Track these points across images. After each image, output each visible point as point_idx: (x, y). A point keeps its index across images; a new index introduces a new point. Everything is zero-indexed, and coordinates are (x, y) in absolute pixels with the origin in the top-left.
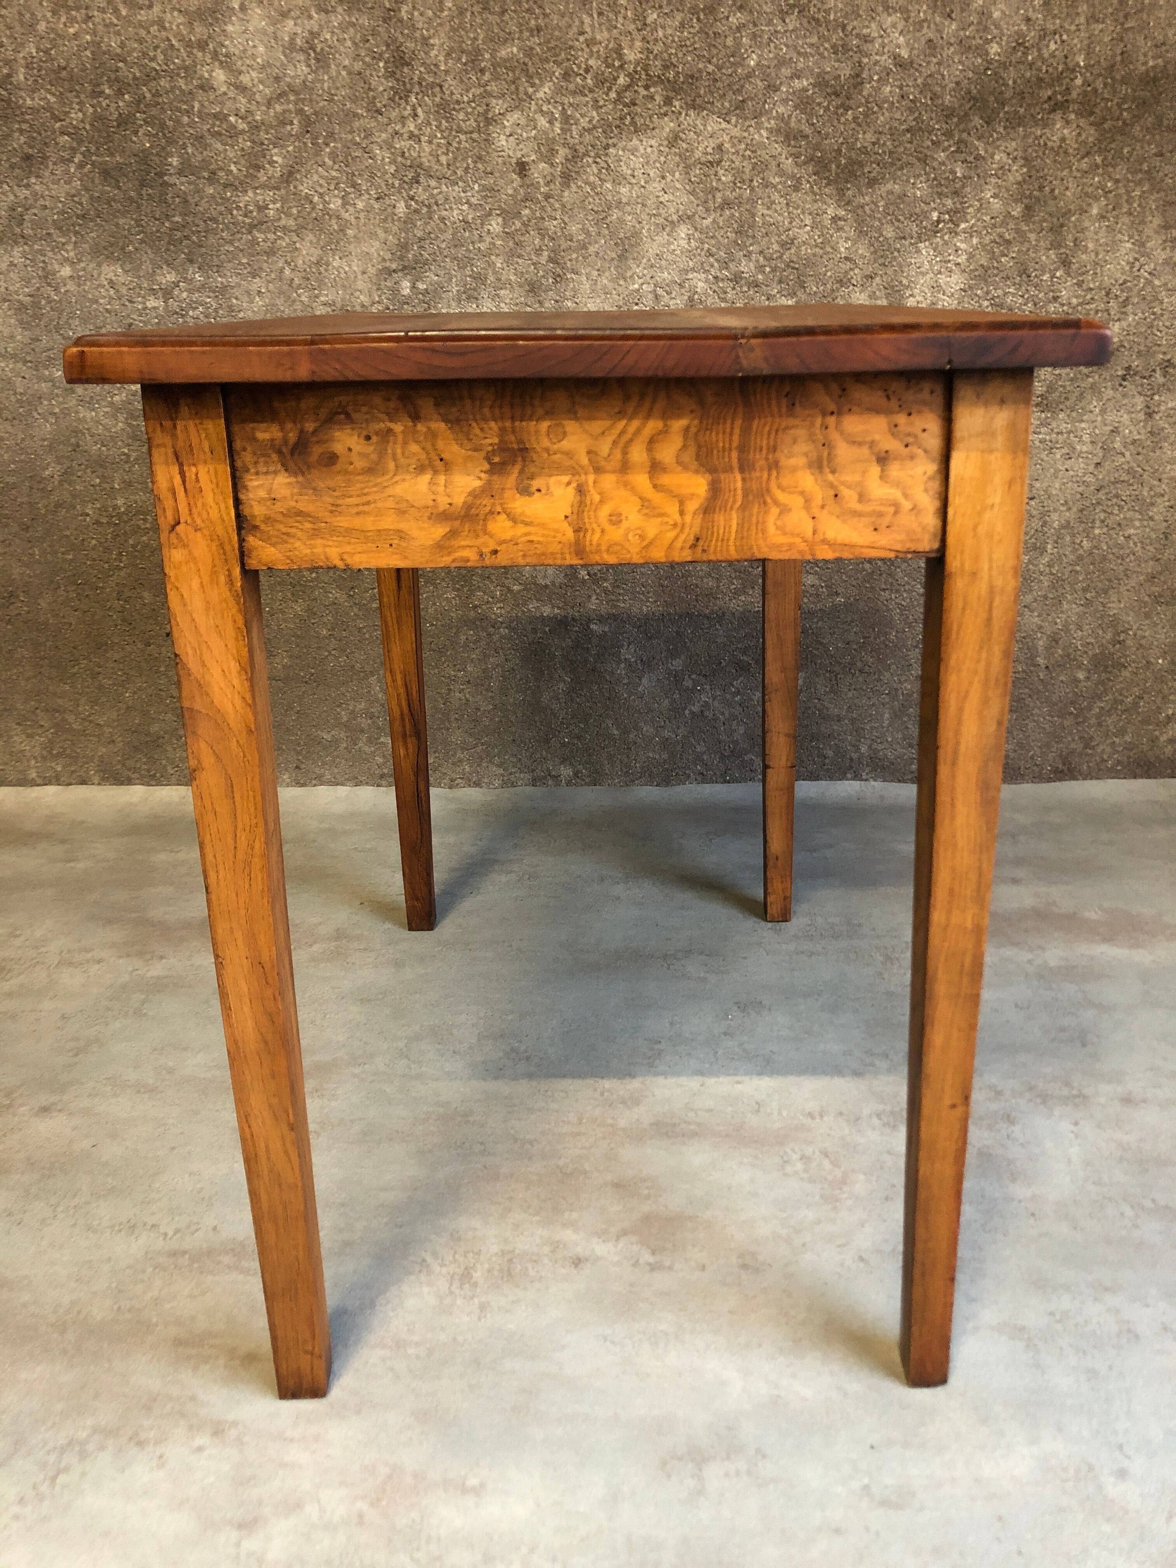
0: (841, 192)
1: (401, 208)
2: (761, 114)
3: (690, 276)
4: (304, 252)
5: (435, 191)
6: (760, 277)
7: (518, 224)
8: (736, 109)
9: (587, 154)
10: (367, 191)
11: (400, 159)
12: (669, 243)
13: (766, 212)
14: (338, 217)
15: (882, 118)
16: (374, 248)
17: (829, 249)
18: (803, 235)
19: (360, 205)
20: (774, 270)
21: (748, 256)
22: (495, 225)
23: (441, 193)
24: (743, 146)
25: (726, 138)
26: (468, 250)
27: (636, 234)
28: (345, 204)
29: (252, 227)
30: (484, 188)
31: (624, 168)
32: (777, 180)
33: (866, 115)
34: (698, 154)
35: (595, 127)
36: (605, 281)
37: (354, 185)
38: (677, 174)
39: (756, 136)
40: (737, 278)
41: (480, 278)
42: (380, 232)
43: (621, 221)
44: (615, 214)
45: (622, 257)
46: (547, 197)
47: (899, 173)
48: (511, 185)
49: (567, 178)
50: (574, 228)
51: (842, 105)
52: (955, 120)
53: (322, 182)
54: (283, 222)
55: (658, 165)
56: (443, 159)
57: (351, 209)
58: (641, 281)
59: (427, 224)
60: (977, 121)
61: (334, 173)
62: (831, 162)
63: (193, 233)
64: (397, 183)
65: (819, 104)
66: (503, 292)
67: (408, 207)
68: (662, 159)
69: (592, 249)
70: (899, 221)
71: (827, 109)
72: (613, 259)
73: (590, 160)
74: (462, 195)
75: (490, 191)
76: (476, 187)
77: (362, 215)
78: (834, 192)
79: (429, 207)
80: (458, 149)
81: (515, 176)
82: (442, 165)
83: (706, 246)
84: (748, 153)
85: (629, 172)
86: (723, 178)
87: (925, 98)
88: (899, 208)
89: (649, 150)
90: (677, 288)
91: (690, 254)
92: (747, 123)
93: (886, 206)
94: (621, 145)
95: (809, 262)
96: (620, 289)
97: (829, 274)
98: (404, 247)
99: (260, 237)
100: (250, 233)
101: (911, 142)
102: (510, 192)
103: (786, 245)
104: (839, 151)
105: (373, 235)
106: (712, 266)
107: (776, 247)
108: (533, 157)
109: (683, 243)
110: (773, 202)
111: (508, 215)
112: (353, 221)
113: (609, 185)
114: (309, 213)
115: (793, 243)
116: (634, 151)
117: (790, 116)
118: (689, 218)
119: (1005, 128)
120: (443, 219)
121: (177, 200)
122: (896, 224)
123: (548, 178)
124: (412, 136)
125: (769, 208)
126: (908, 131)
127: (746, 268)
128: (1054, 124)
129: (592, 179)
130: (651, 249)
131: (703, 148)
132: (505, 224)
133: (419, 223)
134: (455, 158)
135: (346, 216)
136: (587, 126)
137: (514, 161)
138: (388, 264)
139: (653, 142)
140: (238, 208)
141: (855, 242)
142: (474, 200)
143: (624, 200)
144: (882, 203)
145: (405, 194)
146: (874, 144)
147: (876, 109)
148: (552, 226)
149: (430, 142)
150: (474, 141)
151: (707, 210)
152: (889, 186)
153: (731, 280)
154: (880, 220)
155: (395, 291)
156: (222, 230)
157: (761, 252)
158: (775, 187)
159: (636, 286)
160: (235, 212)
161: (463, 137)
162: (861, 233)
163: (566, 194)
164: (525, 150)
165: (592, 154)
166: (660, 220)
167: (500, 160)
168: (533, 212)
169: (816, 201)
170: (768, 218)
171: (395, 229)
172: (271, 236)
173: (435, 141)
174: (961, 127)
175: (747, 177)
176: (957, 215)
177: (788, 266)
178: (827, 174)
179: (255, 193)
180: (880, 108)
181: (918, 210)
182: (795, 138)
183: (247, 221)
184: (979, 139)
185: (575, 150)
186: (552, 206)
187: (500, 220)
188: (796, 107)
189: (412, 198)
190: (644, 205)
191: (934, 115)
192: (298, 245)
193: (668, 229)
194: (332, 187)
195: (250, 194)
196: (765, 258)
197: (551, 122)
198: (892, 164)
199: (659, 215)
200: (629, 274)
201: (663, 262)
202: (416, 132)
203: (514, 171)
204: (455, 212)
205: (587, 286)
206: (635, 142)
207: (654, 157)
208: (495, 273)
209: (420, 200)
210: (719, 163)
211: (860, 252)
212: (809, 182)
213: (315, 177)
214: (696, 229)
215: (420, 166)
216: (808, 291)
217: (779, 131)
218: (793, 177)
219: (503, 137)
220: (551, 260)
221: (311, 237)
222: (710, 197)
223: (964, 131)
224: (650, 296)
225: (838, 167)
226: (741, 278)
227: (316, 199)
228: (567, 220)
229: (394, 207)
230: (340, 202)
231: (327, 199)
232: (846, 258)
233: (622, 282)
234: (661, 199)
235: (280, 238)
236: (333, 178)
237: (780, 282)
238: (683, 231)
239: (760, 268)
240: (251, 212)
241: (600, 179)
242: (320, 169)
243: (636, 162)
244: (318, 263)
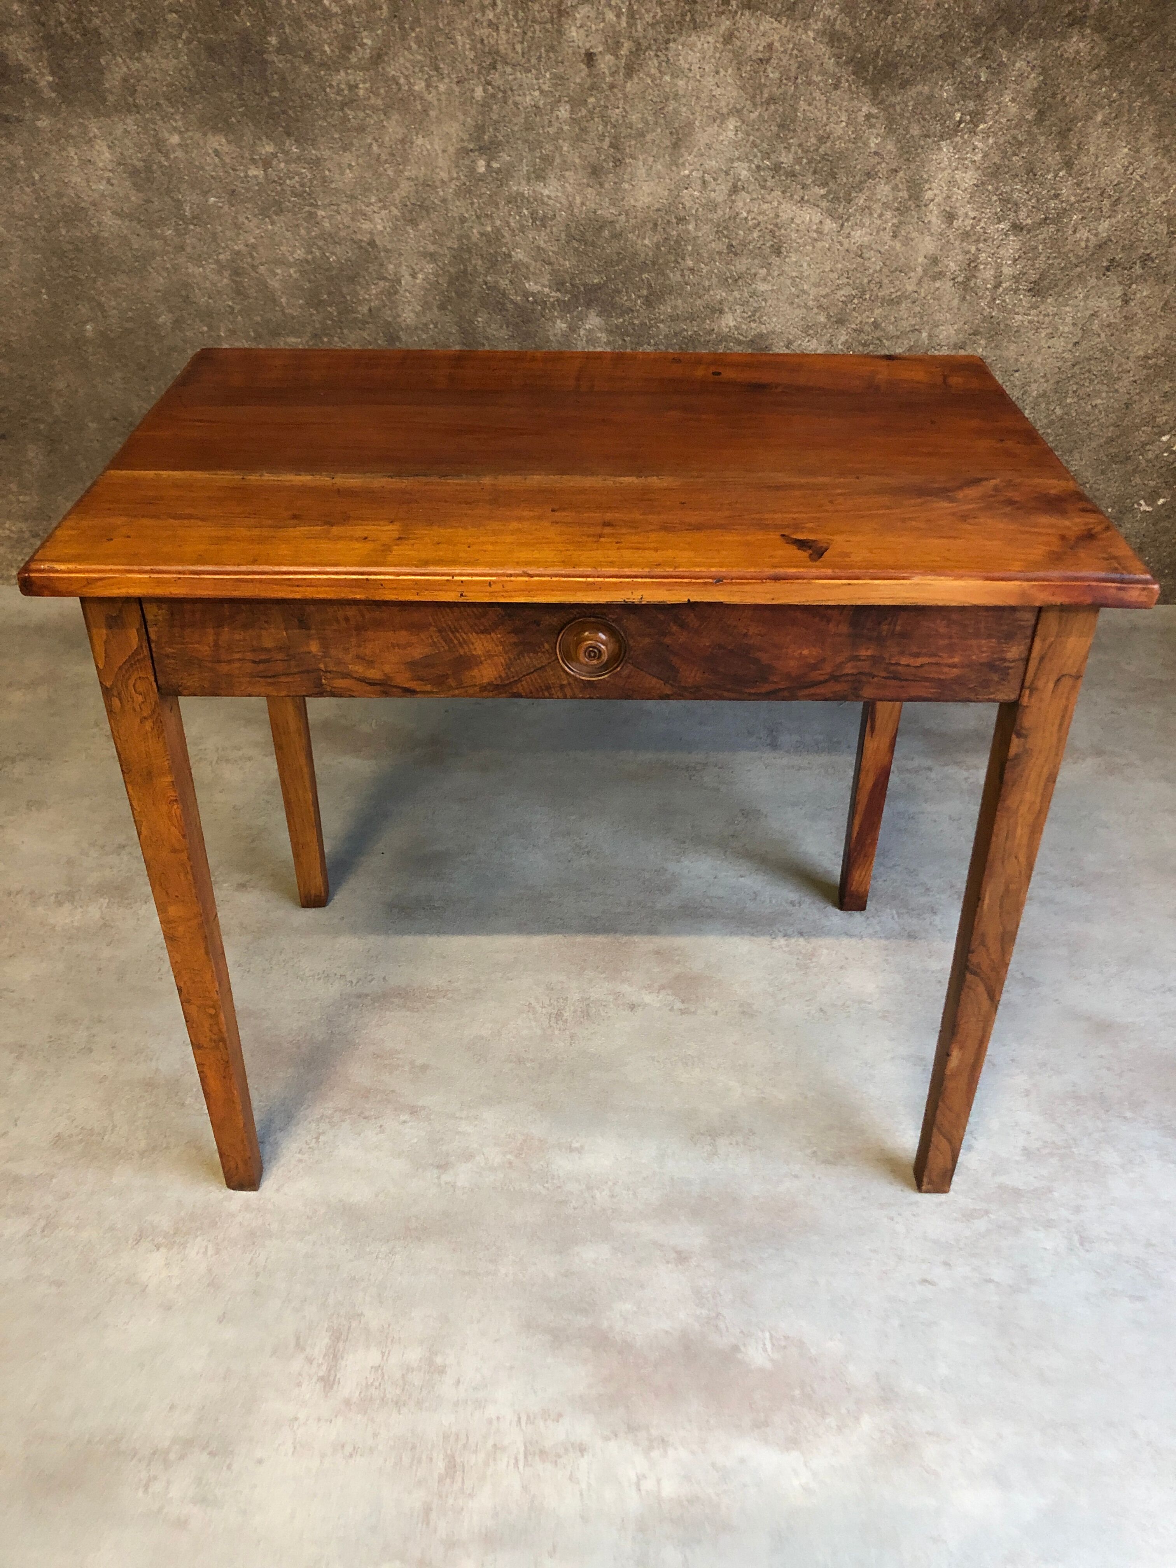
0: (875, 94)
1: (479, 92)
2: (809, 17)
3: (736, 165)
4: (391, 130)
5: (511, 77)
6: (797, 167)
7: (584, 112)
8: (788, 9)
9: (649, 48)
10: (449, 75)
11: (479, 46)
12: (718, 134)
13: (807, 108)
14: (422, 98)
15: (918, 24)
16: (453, 129)
17: (860, 144)
18: (839, 130)
19: (442, 87)
20: (810, 162)
21: (788, 148)
22: (564, 112)
23: (515, 79)
24: (791, 46)
25: (777, 37)
26: (538, 134)
27: (690, 124)
28: (428, 86)
29: (343, 105)
30: (554, 76)
31: (682, 62)
32: (820, 78)
33: (904, 21)
34: (750, 52)
35: (658, 23)
36: (659, 167)
37: (437, 69)
38: (730, 71)
39: (804, 37)
40: (777, 168)
41: (548, 160)
42: (459, 114)
43: (676, 112)
44: (672, 105)
45: (676, 145)
46: (612, 87)
47: (929, 75)
48: (579, 75)
49: (630, 71)
50: (634, 117)
51: (884, 11)
52: (984, 29)
53: (408, 65)
54: (372, 101)
55: (713, 60)
56: (519, 47)
57: (433, 91)
58: (692, 167)
59: (502, 108)
60: (1003, 31)
61: (419, 57)
62: (869, 63)
63: (290, 108)
64: (476, 69)
65: (863, 8)
66: (567, 174)
67: (485, 91)
68: (718, 55)
69: (649, 137)
70: (924, 119)
71: (869, 13)
72: (667, 147)
73: (652, 53)
74: (535, 82)
75: (560, 80)
76: (548, 75)
77: (443, 97)
78: (870, 92)
79: (505, 92)
80: (533, 38)
81: (583, 66)
82: (517, 53)
83: (751, 138)
84: (795, 52)
85: (687, 66)
86: (771, 75)
87: (959, 7)
88: (926, 109)
89: (706, 45)
90: (723, 175)
91: (736, 145)
92: (796, 24)
93: (915, 107)
94: (681, 40)
95: (842, 156)
96: (672, 175)
97: (859, 167)
98: (480, 129)
99: (351, 114)
100: (342, 110)
101: (942, 48)
102: (578, 80)
103: (822, 140)
104: (877, 53)
105: (453, 117)
106: (755, 156)
107: (813, 140)
108: (601, 49)
109: (731, 134)
110: (814, 99)
111: (576, 103)
112: (436, 103)
113: (667, 78)
114: (396, 94)
115: (828, 138)
116: (692, 47)
117: (835, 19)
118: (738, 111)
119: (1027, 38)
120: (516, 104)
121: (276, 77)
122: (922, 122)
123: (614, 69)
124: (490, 24)
125: (810, 105)
126: (941, 36)
127: (786, 159)
128: (1072, 37)
129: (653, 71)
130: (702, 138)
131: (755, 46)
132: (572, 111)
133: (495, 107)
134: (529, 47)
135: (429, 97)
136: (650, 21)
137: (583, 51)
138: (466, 144)
139: (710, 39)
140: (331, 86)
141: (884, 138)
142: (546, 88)
143: (681, 92)
144: (911, 103)
145: (483, 79)
146: (909, 47)
147: (913, 15)
148: (615, 114)
149: (507, 31)
150: (547, 31)
151: (755, 105)
152: (920, 87)
153: (771, 169)
154: (908, 119)
155: (472, 170)
156: (316, 107)
157: (800, 145)
158: (817, 84)
159: (687, 172)
160: (328, 90)
161: (537, 27)
162: (890, 130)
163: (629, 85)
164: (593, 43)
165: (654, 48)
166: (712, 112)
167: (570, 51)
168: (598, 100)
169: (852, 99)
170: (808, 114)
171: (473, 112)
172: (361, 114)
173: (511, 30)
174: (988, 36)
175: (792, 74)
176: (977, 117)
177: (823, 158)
178: (865, 74)
179: (347, 74)
180: (918, 14)
181: (943, 111)
182: (839, 40)
183: (339, 98)
184: (1003, 48)
185: (639, 44)
186: (615, 95)
187: (568, 107)
188: (841, 10)
189: (489, 83)
190: (698, 98)
191: (965, 23)
192: (385, 123)
193: (718, 121)
194: (417, 70)
195: (342, 73)
196: (803, 150)
197: (618, 16)
198: (924, 67)
199: (711, 107)
200: (681, 161)
201: (712, 152)
202: (495, 21)
203: (582, 61)
204: (528, 98)
205: (642, 171)
206: (694, 38)
207: (710, 53)
208: (561, 155)
209: (496, 84)
210: (768, 61)
211: (889, 147)
212: (848, 81)
213: (402, 60)
214: (743, 122)
215: (497, 52)
216: (839, 181)
217: (824, 32)
218: (833, 75)
219: (573, 28)
220: (612, 145)
221: (396, 116)
222: (758, 92)
223: (991, 39)
224: (699, 182)
225: (875, 68)
226: (780, 168)
227: (402, 81)
228: (627, 108)
229: (473, 90)
230: (423, 84)
231: (412, 81)
232: (876, 153)
233: (674, 168)
234: (714, 93)
235: (368, 116)
236: (419, 62)
237: (815, 172)
238: (732, 123)
239: (798, 160)
240: (343, 90)
241: (660, 72)
242: (406, 53)
243: (694, 57)
244: (403, 141)
